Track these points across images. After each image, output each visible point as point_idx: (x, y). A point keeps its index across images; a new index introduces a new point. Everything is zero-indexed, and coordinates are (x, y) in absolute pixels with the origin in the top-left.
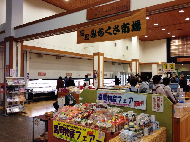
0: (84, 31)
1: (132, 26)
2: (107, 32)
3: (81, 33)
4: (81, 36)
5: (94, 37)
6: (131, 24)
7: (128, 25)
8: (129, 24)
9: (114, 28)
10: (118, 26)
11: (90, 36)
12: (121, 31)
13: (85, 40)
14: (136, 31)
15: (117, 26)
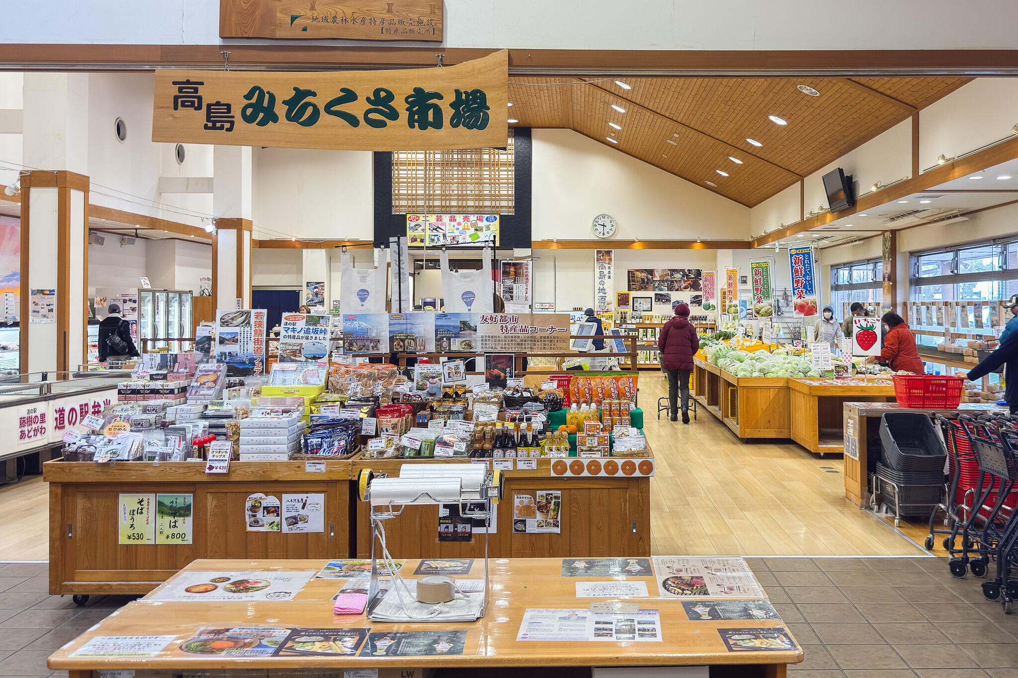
0: (202, 84)
1: (452, 105)
2: (333, 109)
3: (180, 90)
4: (183, 105)
5: (262, 123)
6: (451, 98)
7: (434, 101)
8: (439, 97)
9: (368, 99)
10: (390, 96)
11: (236, 112)
12: (404, 115)
13: (206, 127)
14: (470, 128)
15: (383, 94)
